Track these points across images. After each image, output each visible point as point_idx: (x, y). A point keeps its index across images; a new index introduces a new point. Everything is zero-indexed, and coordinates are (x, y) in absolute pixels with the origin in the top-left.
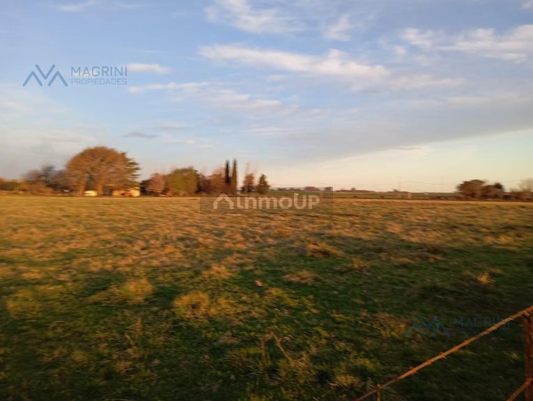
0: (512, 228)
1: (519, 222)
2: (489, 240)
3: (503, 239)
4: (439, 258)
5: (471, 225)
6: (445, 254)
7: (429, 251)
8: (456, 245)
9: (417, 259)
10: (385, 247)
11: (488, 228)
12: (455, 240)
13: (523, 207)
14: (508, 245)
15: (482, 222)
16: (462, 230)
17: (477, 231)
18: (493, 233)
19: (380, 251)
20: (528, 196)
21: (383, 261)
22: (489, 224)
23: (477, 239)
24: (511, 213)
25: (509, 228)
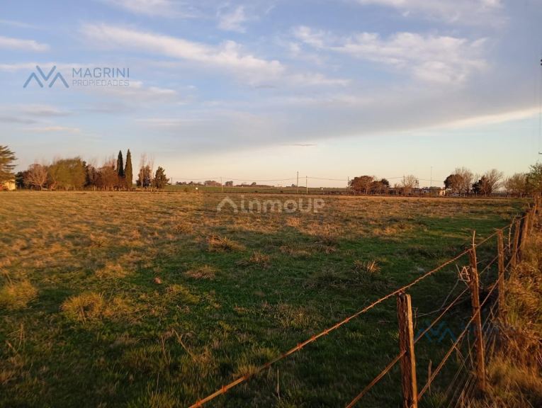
0: (396, 221)
1: (403, 216)
2: (377, 231)
3: (388, 231)
4: (333, 249)
5: (361, 218)
6: (339, 246)
7: (324, 243)
8: (348, 237)
9: (315, 251)
10: (284, 241)
11: (376, 221)
12: (348, 233)
13: (405, 201)
14: (393, 236)
15: (370, 215)
16: (353, 224)
17: (367, 224)
18: (380, 225)
19: (280, 244)
20: (410, 191)
21: (282, 254)
22: (377, 216)
23: (367, 231)
24: (395, 207)
25: (393, 220)
